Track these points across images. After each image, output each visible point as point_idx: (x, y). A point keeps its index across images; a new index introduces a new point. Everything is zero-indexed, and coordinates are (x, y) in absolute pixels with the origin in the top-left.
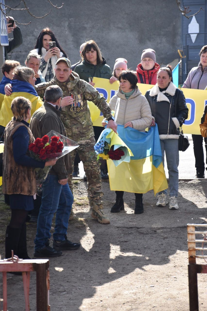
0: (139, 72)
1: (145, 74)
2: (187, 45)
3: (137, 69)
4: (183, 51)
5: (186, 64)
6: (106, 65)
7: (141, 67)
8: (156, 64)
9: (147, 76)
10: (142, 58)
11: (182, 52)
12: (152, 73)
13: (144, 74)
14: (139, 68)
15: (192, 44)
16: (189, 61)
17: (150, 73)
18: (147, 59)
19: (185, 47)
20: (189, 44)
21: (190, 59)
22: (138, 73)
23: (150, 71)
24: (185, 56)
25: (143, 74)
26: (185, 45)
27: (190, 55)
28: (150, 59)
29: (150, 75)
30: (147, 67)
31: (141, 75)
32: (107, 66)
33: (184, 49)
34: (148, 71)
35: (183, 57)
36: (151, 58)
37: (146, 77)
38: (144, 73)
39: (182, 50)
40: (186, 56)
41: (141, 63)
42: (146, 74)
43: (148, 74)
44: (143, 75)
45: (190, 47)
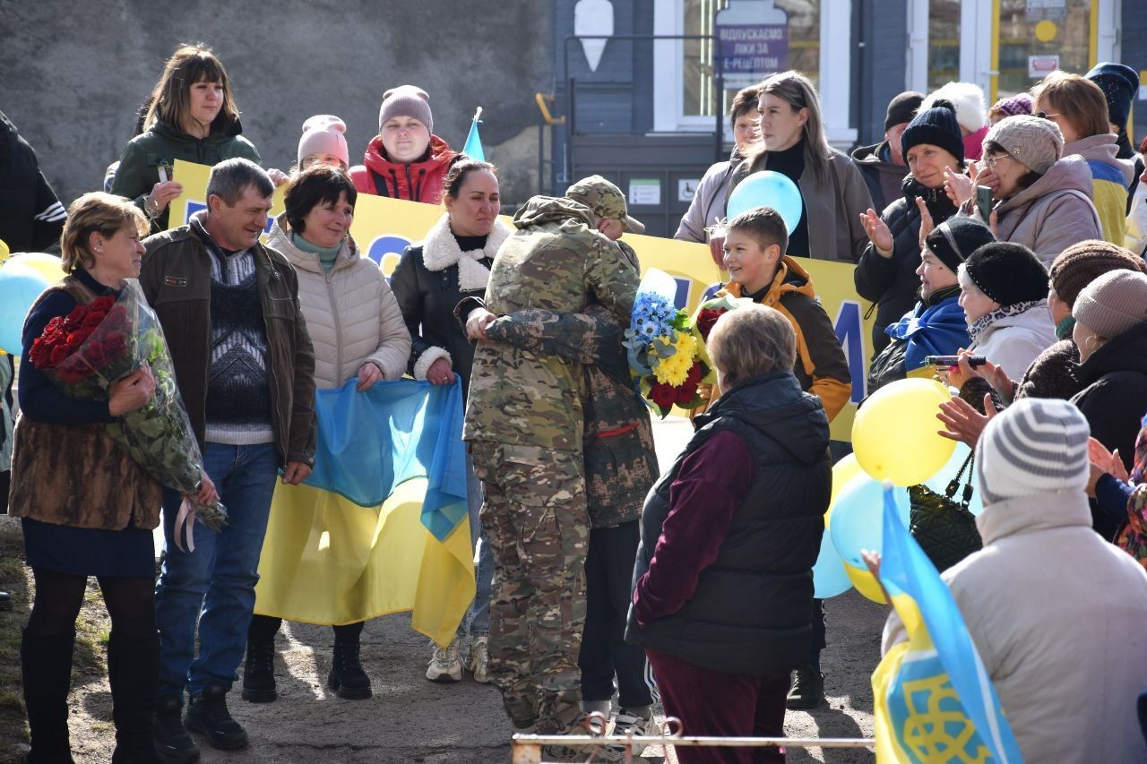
0: (374, 168)
1: (397, 177)
2: (571, 76)
3: (367, 155)
4: (555, 97)
5: (565, 145)
6: (240, 138)
7: (381, 148)
8: (434, 142)
9: (405, 182)
10: (383, 119)
11: (553, 103)
12: (422, 172)
13: (395, 178)
14: (375, 152)
15: (589, 74)
16: (578, 134)
17: (416, 172)
18: (403, 120)
19: (562, 86)
20: (575, 74)
21: (579, 127)
22: (369, 168)
23: (416, 165)
24: (563, 118)
25: (390, 175)
26: (562, 78)
27: (579, 115)
28: (415, 121)
29: (413, 181)
30: (405, 149)
31: (383, 177)
32: (243, 143)
33: (559, 90)
34: (407, 165)
35: (555, 121)
36: (416, 116)
37: (400, 188)
38: (392, 171)
39: (552, 97)
40: (567, 119)
42: (399, 174)
43: (408, 176)
44: (389, 179)
45: (580, 86)
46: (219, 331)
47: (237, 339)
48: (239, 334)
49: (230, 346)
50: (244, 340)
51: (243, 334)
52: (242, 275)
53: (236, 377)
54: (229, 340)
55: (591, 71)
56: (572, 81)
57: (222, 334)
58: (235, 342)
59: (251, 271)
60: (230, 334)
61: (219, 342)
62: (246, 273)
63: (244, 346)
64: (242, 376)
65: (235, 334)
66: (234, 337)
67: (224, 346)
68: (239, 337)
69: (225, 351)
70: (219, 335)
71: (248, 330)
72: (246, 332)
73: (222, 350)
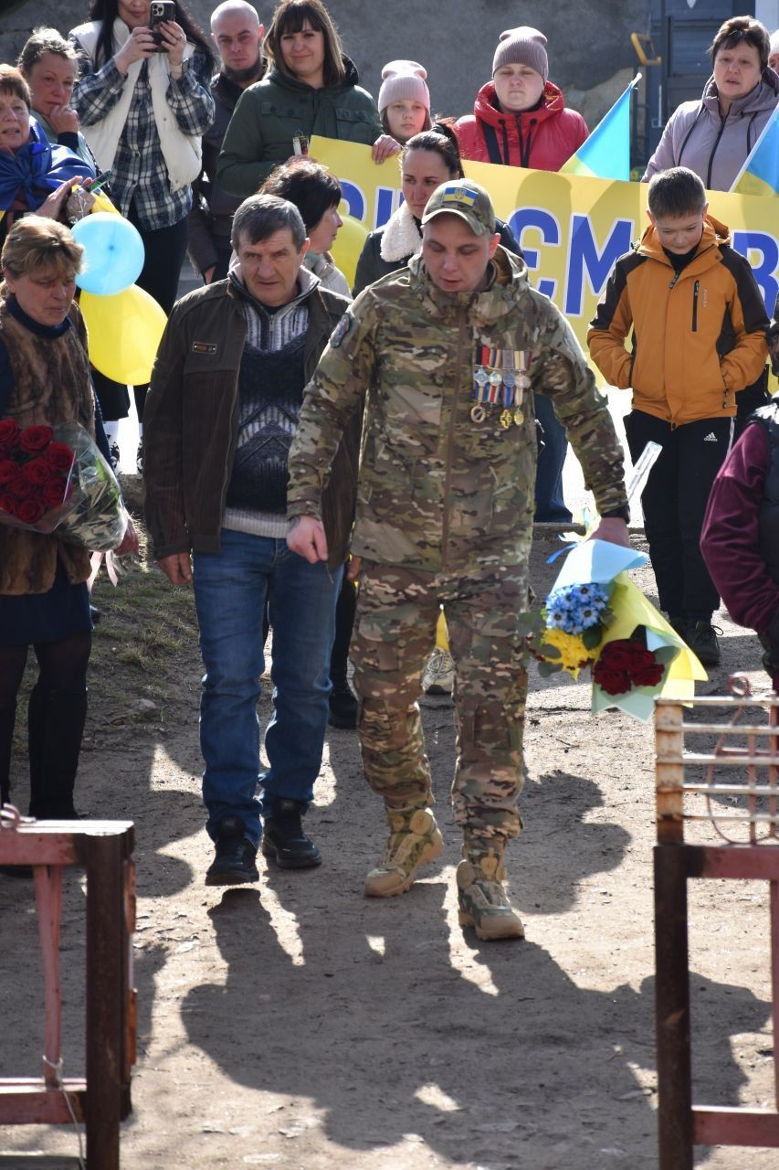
0: (485, 119)
1: (507, 128)
2: (667, 13)
3: (477, 103)
4: (652, 37)
5: (660, 88)
6: (358, 88)
7: (492, 96)
8: (548, 89)
9: (515, 132)
10: (497, 63)
11: (648, 43)
12: (533, 122)
13: (504, 128)
14: (485, 100)
15: (686, 12)
16: (675, 75)
17: (527, 122)
18: (516, 67)
19: (659, 24)
20: (672, 11)
21: (676, 68)
23: (526, 114)
24: (659, 59)
25: (501, 126)
26: (658, 16)
27: (676, 56)
28: (528, 69)
29: (524, 131)
30: (516, 98)
31: (493, 128)
32: (362, 94)
33: (654, 29)
34: (518, 114)
35: (650, 62)
36: (531, 64)
37: (510, 139)
38: (502, 122)
39: (647, 36)
40: (662, 59)
41: (491, 83)
42: (510, 125)
43: (519, 128)
44: (499, 130)
45: (676, 24)
46: (251, 407)
47: (272, 416)
48: (276, 410)
49: (263, 425)
50: (281, 417)
51: (281, 410)
52: (286, 337)
53: (269, 460)
54: (263, 417)
55: (688, 7)
56: (670, 19)
57: (254, 410)
58: (269, 419)
59: (300, 331)
60: (264, 410)
61: (251, 420)
62: (293, 334)
63: (281, 424)
64: (277, 459)
65: (269, 410)
66: (269, 414)
67: (257, 425)
68: (275, 414)
69: (257, 429)
70: (251, 411)
71: (289, 404)
72: (286, 406)
73: (253, 429)
